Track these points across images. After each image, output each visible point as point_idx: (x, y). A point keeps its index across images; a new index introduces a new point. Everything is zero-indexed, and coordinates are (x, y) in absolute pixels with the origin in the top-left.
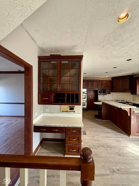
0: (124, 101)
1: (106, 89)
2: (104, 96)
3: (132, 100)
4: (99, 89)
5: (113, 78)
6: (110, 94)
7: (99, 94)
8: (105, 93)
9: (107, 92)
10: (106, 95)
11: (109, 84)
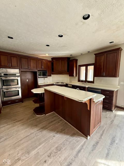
0: (64, 83)
1: (46, 71)
2: (44, 79)
3: (69, 81)
4: (38, 71)
5: (53, 59)
6: (51, 76)
7: (39, 77)
8: (46, 75)
9: (47, 74)
10: (47, 77)
11: (50, 64)
